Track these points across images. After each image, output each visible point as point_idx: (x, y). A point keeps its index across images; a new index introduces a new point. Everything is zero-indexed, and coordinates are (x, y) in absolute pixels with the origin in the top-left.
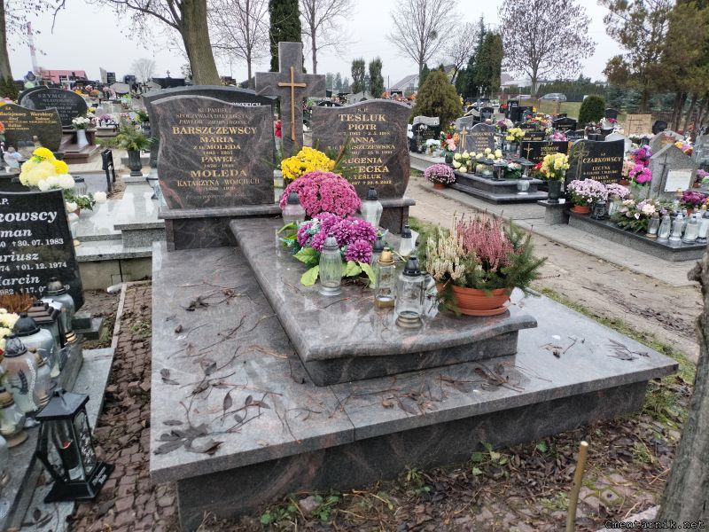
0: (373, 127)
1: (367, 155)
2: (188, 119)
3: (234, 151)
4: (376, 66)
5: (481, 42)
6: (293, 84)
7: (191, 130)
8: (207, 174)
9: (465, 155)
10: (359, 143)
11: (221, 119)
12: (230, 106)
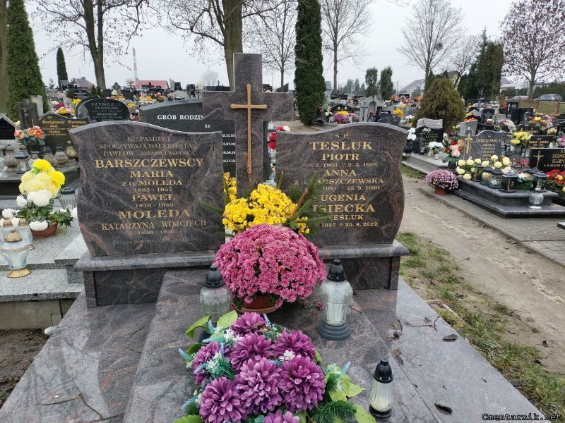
0: (355, 157)
1: (345, 191)
2: (114, 150)
3: (174, 187)
4: (387, 73)
5: (483, 51)
6: (249, 106)
7: (119, 163)
8: (139, 215)
9: (470, 162)
10: (335, 177)
11: (156, 149)
12: (169, 133)
